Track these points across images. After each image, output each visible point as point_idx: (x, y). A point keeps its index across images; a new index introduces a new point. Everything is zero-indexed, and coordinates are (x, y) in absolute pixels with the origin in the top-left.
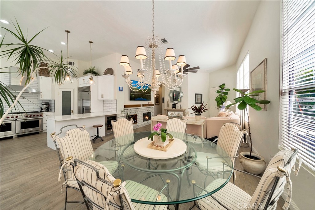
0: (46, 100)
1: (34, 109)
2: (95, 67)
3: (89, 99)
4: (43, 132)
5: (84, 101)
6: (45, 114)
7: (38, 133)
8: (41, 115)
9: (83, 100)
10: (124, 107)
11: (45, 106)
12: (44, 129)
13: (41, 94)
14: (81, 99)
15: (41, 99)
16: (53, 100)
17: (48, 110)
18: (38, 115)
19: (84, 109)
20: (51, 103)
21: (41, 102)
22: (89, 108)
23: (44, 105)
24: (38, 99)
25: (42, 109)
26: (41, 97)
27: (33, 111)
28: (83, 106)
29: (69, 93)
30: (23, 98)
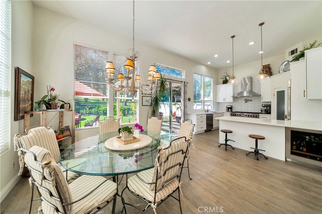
6: (261, 115)
13: (262, 96)
18: (254, 116)
21: (262, 104)
24: (260, 102)
25: (262, 111)
26: (262, 99)
29: (283, 92)
30: (251, 101)
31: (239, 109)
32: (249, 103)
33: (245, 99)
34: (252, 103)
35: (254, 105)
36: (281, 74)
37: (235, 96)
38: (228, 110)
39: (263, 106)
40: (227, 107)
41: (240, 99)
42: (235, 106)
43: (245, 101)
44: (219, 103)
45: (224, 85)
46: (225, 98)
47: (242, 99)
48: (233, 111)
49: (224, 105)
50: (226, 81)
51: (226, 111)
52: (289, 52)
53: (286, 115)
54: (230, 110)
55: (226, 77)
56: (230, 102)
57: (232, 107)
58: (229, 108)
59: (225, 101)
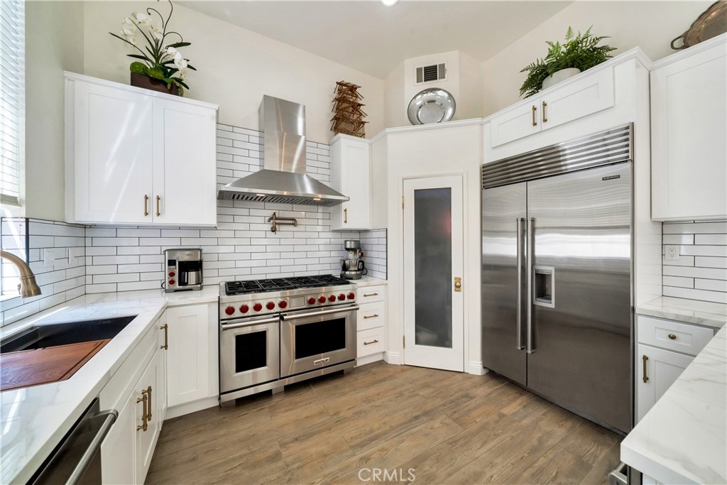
0: (352, 232)
1: (319, 267)
6: (361, 289)
7: (340, 374)
8: (352, 296)
11: (353, 254)
13: (344, 206)
15: (344, 226)
16: (377, 230)
18: (342, 298)
20: (365, 241)
23: (352, 250)
24: (332, 228)
25: (345, 268)
26: (343, 220)
29: (444, 194)
30: (294, 225)
31: (239, 264)
32: (285, 230)
33: (270, 213)
34: (295, 234)
35: (304, 242)
37: (228, 187)
38: (182, 282)
39: (349, 245)
40: (171, 263)
41: (245, 212)
43: (269, 227)
44: (85, 226)
45: (146, 97)
46: (158, 198)
47: (253, 212)
48: (205, 281)
49: (143, 242)
50: (160, 75)
51: (167, 286)
52: (419, 70)
53: (458, 280)
54: (192, 276)
55: (164, 45)
56: (200, 229)
57: (205, 258)
58: (187, 267)
59: (158, 214)
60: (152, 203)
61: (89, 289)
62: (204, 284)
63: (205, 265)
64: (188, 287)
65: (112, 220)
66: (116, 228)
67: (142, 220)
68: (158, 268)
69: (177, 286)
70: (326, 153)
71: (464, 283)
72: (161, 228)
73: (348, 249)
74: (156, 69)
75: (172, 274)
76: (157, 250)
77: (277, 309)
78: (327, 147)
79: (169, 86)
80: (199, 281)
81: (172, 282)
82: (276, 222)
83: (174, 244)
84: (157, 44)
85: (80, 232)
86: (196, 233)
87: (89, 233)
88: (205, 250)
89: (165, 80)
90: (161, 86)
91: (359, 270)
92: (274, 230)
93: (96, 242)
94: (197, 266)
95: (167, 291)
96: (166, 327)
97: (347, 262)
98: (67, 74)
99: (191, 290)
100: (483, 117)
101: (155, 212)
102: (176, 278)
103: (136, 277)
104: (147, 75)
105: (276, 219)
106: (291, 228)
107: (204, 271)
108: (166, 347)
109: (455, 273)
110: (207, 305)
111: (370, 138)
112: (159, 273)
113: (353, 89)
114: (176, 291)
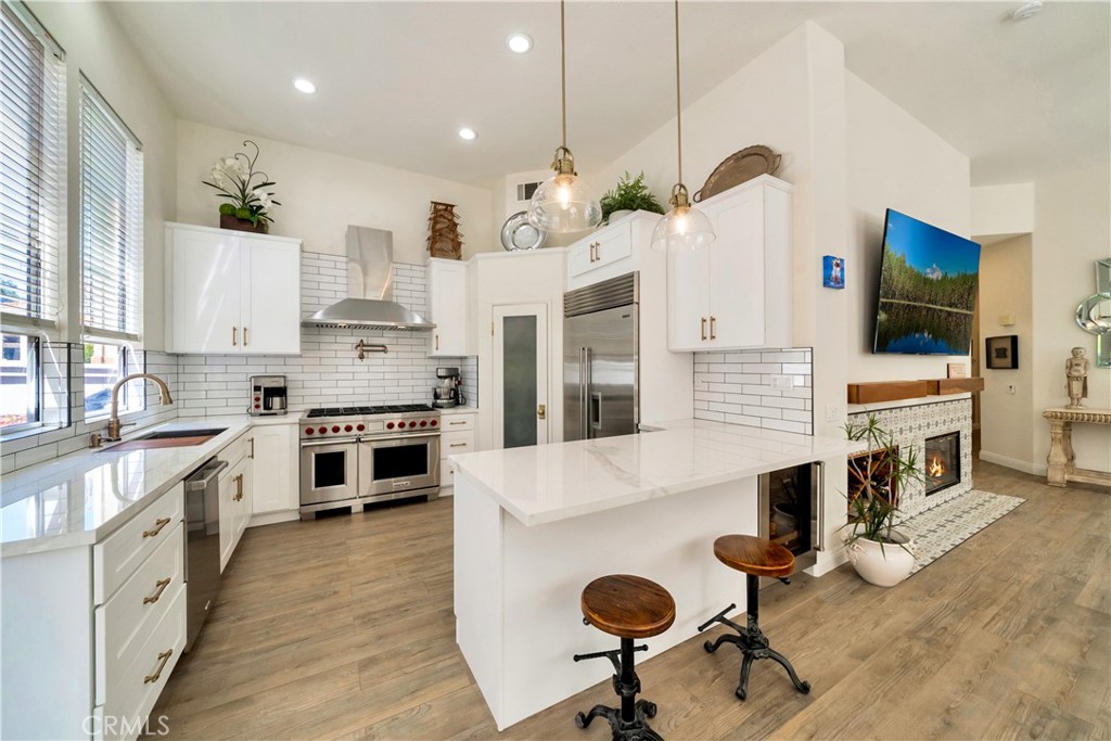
0: (451, 358)
1: (412, 396)
2: (642, 176)
3: (628, 350)
4: (442, 494)
5: (597, 363)
6: (447, 417)
7: (422, 499)
8: (434, 423)
9: (591, 356)
10: (850, 401)
11: (447, 381)
12: (443, 483)
13: (435, 332)
14: (581, 352)
15: (436, 353)
16: (472, 356)
17: (457, 399)
18: (423, 424)
19: (596, 401)
20: (465, 368)
21: (434, 365)
22: (628, 393)
23: (445, 377)
24: (428, 355)
25: (437, 396)
26: (434, 346)
27: (410, 403)
28: (591, 387)
29: (530, 322)
30: (385, 351)
31: (324, 391)
32: (375, 359)
33: (356, 340)
34: (387, 362)
35: (395, 369)
36: (509, 253)
38: (267, 407)
39: (442, 373)
40: (257, 388)
41: (332, 339)
42: (300, 377)
43: (357, 353)
44: (178, 355)
45: (233, 238)
46: (245, 329)
47: (339, 339)
48: (290, 408)
49: (230, 369)
50: (246, 214)
51: (253, 410)
52: (519, 187)
53: (542, 407)
54: (276, 401)
55: (250, 187)
56: (285, 356)
57: (289, 385)
58: (271, 392)
59: (245, 344)
60: (240, 334)
61: (182, 413)
62: (288, 410)
63: (289, 392)
64: (272, 411)
65: (203, 350)
66: (206, 356)
67: (230, 349)
68: (244, 393)
69: (262, 410)
70: (421, 275)
71: (549, 411)
72: (247, 356)
73: (440, 377)
74: (242, 208)
75: (257, 399)
76: (243, 377)
77: (355, 431)
78: (423, 269)
79: (255, 225)
80: (284, 406)
81: (257, 407)
82: (363, 350)
83: (260, 371)
84: (244, 185)
85: (173, 360)
86: (281, 361)
87: (181, 361)
88: (290, 377)
89: (252, 219)
90: (248, 226)
91: (451, 398)
92: (362, 357)
93: (188, 369)
94: (281, 392)
95: (252, 415)
96: (252, 440)
97: (438, 390)
98: (168, 224)
99: (275, 414)
100: (566, 246)
101: (242, 342)
102: (261, 403)
103: (224, 402)
104: (234, 215)
105: (364, 346)
106: (382, 354)
107: (289, 398)
108: (252, 457)
109: (540, 401)
110: (288, 426)
111: (467, 260)
112: (245, 399)
113: (449, 208)
114: (262, 415)
